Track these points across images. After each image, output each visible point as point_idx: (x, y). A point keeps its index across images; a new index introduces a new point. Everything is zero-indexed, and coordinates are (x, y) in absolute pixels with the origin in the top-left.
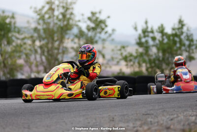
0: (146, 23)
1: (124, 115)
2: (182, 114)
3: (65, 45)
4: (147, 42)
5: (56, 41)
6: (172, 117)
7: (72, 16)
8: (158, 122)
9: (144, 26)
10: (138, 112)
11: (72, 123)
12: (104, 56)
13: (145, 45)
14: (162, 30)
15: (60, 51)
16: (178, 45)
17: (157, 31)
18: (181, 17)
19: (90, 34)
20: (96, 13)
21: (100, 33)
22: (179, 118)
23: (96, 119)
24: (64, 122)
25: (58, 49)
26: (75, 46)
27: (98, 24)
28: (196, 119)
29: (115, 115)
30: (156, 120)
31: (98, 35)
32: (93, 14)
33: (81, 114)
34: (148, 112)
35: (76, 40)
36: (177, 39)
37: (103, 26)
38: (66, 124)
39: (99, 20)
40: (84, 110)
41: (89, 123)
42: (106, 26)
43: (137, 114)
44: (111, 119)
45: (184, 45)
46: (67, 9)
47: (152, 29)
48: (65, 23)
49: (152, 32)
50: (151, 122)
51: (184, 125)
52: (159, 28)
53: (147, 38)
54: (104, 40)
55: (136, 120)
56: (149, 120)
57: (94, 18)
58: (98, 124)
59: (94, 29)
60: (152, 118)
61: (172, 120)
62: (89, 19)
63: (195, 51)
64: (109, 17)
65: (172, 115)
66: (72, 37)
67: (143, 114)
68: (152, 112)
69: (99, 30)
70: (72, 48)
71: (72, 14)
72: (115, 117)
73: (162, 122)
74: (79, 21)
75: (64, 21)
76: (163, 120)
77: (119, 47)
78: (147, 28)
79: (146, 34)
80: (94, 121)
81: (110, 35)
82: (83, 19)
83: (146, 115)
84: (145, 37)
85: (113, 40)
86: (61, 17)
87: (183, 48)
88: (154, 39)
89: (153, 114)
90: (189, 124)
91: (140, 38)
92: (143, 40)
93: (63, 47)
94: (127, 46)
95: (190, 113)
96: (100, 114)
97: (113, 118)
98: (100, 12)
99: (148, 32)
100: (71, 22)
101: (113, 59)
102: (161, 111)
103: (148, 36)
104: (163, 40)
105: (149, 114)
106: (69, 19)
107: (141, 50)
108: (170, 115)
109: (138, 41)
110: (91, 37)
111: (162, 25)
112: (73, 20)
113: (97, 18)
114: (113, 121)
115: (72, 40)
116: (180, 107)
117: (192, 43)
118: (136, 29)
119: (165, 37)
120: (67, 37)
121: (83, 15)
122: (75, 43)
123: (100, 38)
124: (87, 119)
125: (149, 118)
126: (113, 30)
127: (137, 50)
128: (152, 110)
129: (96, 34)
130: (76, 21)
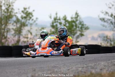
0: (56, 14)
1: (41, 68)
2: (75, 66)
3: (8, 27)
4: (57, 25)
5: (3, 25)
6: (69, 68)
7: (13, 10)
8: (61, 71)
9: (55, 16)
10: (49, 66)
11: (11, 73)
12: (31, 34)
13: (55, 27)
14: (65, 19)
15: (6, 30)
16: (75, 27)
17: (62, 19)
18: (77, 11)
19: (23, 20)
20: (26, 8)
21: (29, 20)
22: (73, 69)
23: (24, 70)
24: (6, 72)
25: (4, 29)
26: (14, 27)
27: (28, 15)
28: (82, 69)
29: (36, 68)
30: (60, 70)
31: (28, 21)
32: (25, 9)
33: (16, 67)
34: (56, 66)
35: (15, 24)
36: (74, 24)
37: (31, 16)
38: (7, 73)
39: (28, 12)
40: (18, 65)
41: (20, 72)
42: (33, 16)
43: (49, 67)
44: (34, 70)
45: (79, 27)
46: (10, 6)
47: (59, 18)
48: (8, 14)
49: (60, 19)
50: (57, 71)
51: (75, 73)
52: (64, 17)
53: (56, 23)
54: (31, 24)
55: (48, 70)
56: (56, 70)
57: (25, 11)
58: (26, 73)
59: (25, 18)
60: (57, 69)
61: (69, 70)
62: (23, 12)
63: (84, 31)
64: (34, 11)
65: (69, 67)
66: (12, 22)
67: (53, 67)
68: (57, 65)
69: (28, 18)
70: (13, 29)
71: (12, 9)
72: (36, 69)
73: (63, 71)
74: (17, 13)
75: (7, 13)
76: (64, 70)
77: (40, 28)
78: (57, 17)
79: (56, 21)
80: (24, 71)
81: (35, 21)
82: (19, 12)
83: (54, 67)
84: (55, 22)
85: (36, 24)
86: (6, 10)
87: (78, 29)
88: (60, 23)
89: (58, 67)
90: (78, 72)
91: (53, 23)
92: (55, 24)
93: (7, 28)
94: (45, 28)
95: (79, 66)
96: (27, 67)
97: (35, 69)
98: (29, 8)
99: (57, 19)
100: (12, 13)
101: (36, 35)
102: (62, 65)
103: (57, 22)
104: (66, 24)
105: (56, 67)
106: (11, 12)
107: (53, 30)
108: (68, 67)
109: (52, 25)
110: (24, 22)
111: (65, 16)
112: (13, 12)
113: (27, 11)
114: (35, 71)
115: (13, 24)
116: (74, 63)
117: (83, 26)
118: (51, 17)
119: (67, 23)
120: (9, 22)
121: (19, 9)
122: (14, 26)
123: (29, 23)
124: (19, 70)
125: (55, 69)
126: (37, 18)
127: (51, 30)
128: (57, 64)
129: (26, 20)
130: (15, 13)
